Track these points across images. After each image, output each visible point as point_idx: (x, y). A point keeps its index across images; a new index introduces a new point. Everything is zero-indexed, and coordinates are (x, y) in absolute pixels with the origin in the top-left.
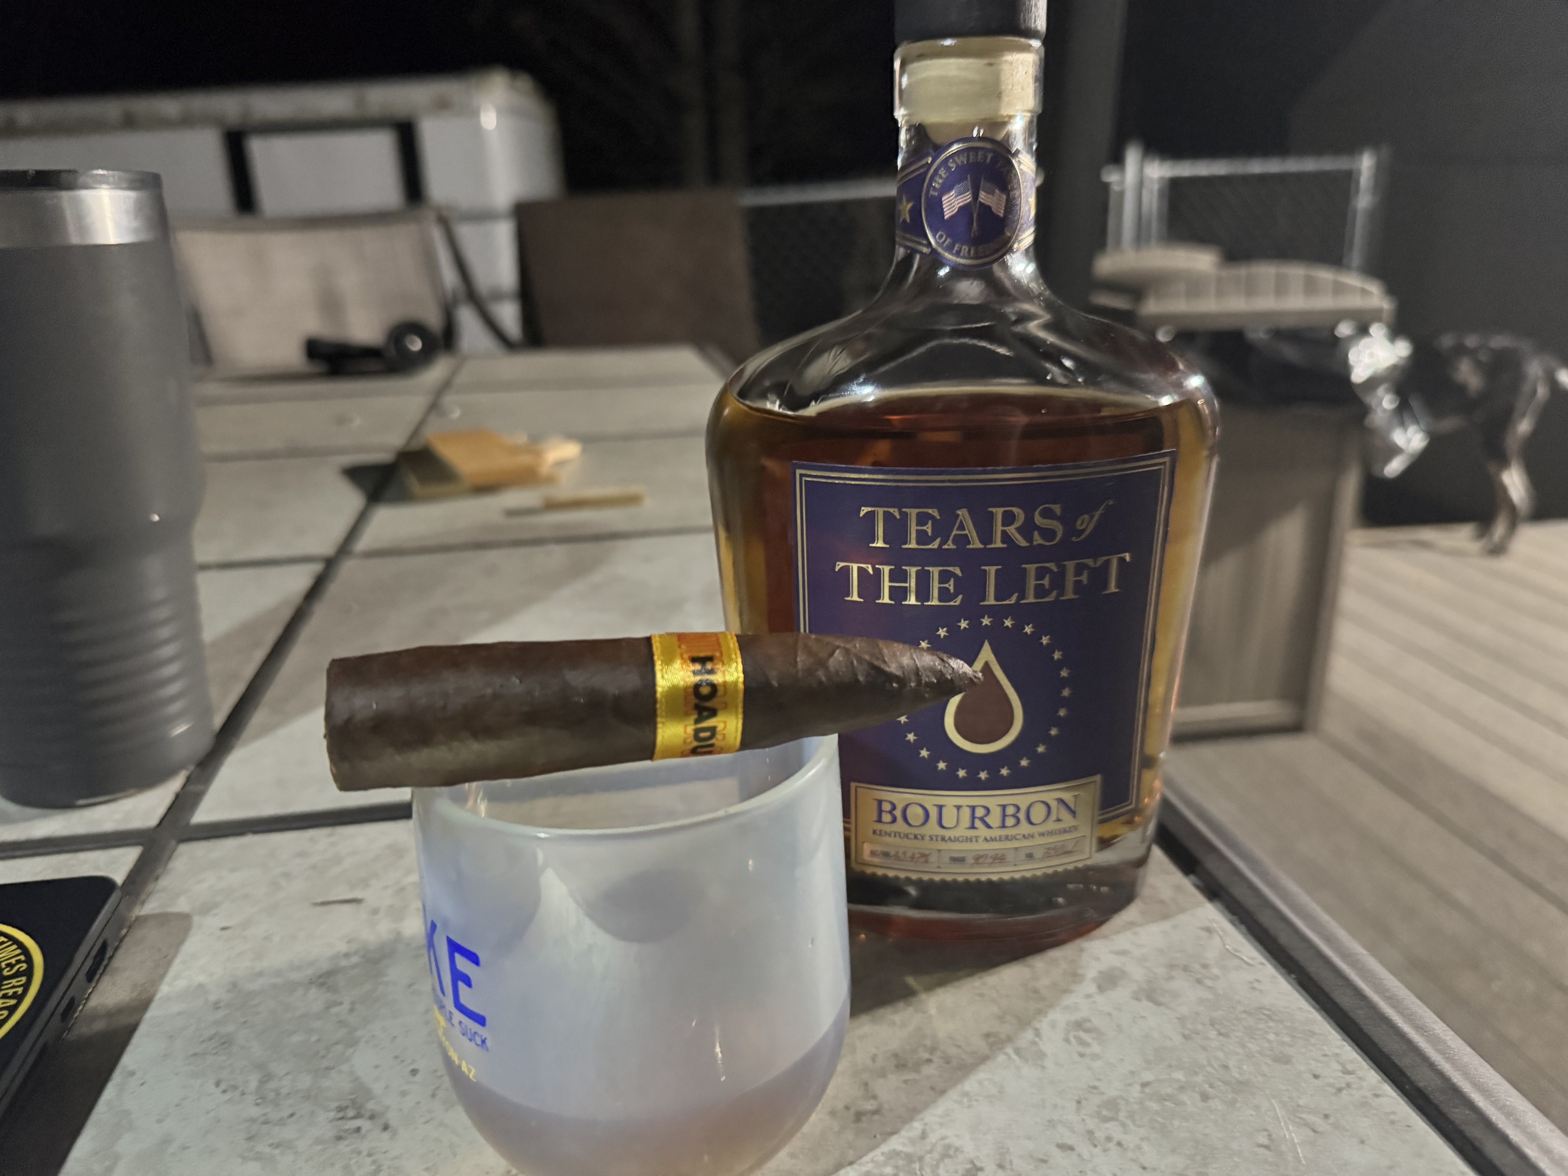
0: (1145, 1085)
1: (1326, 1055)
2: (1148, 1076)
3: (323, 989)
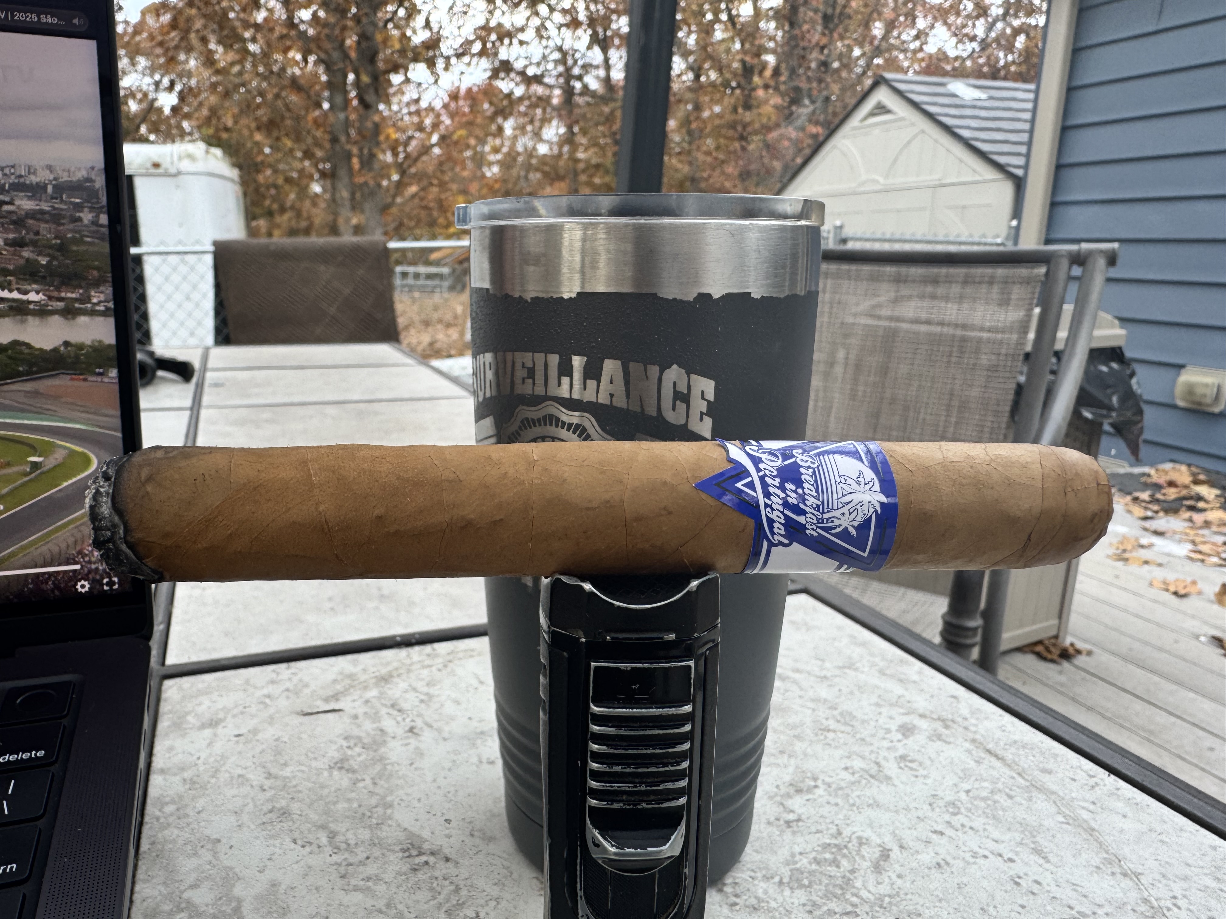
3: (343, 771)
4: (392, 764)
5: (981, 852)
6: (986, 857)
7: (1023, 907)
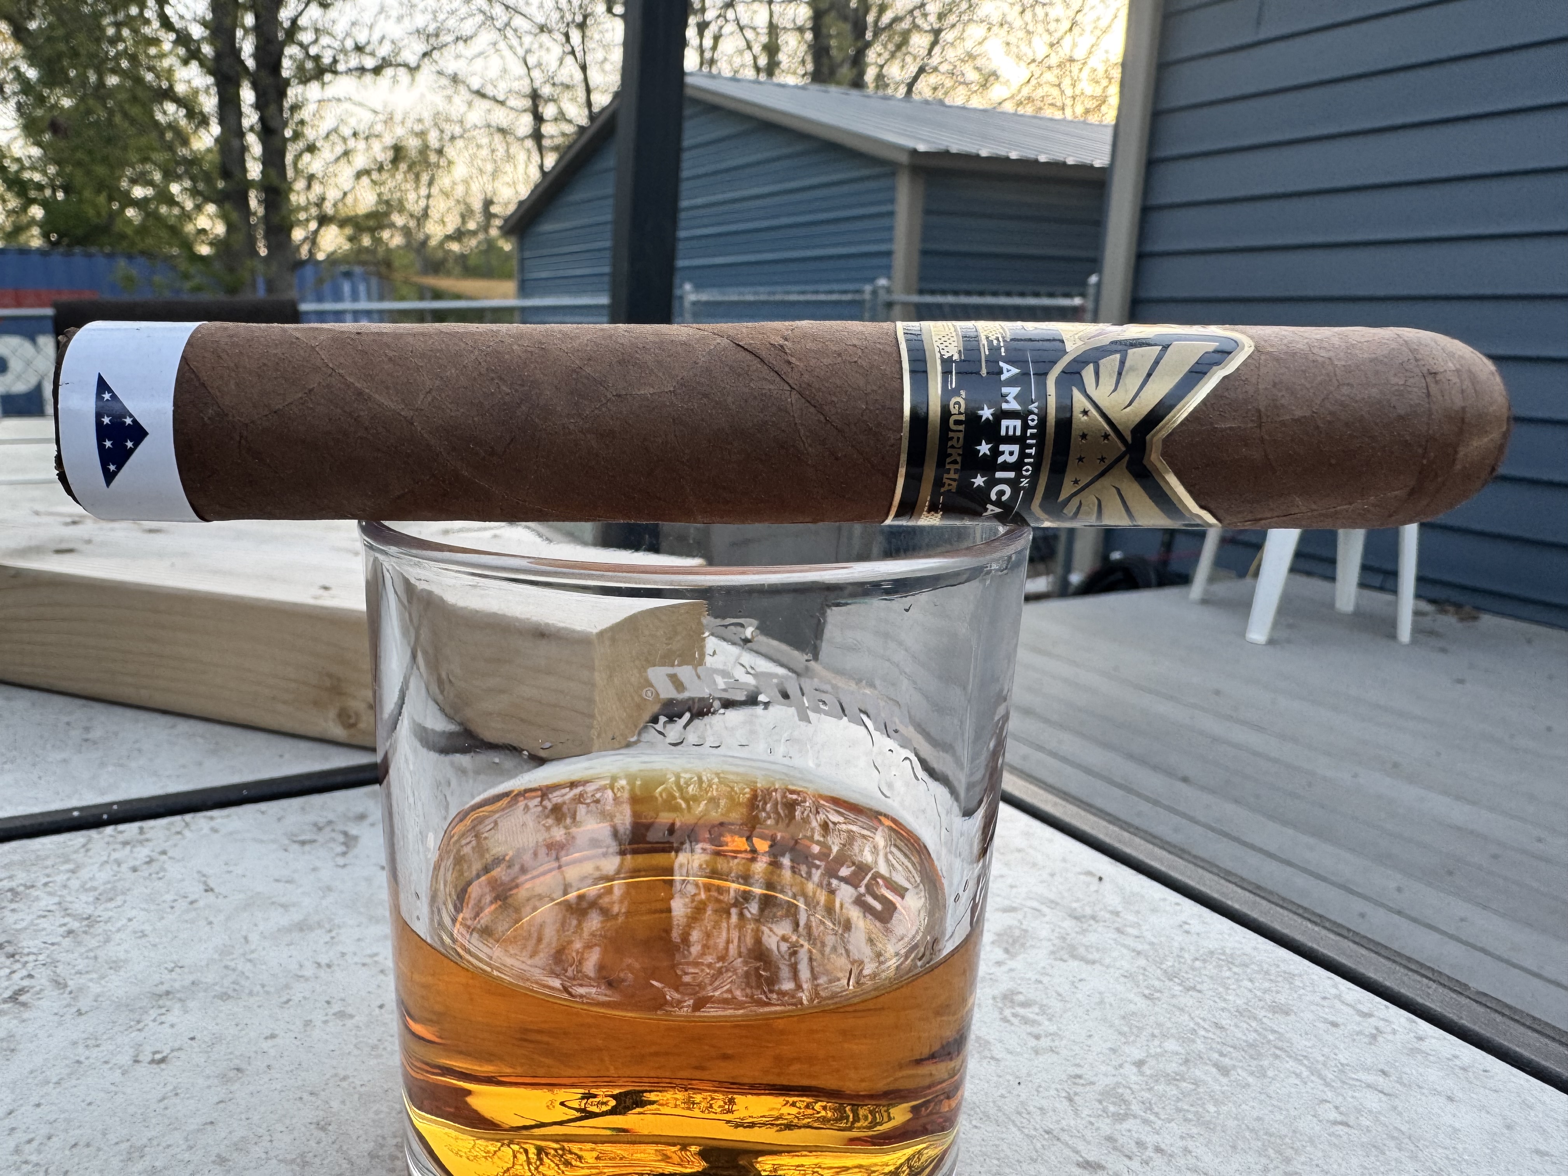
0: (1140, 1064)
1: (1325, 998)
2: (1137, 1054)
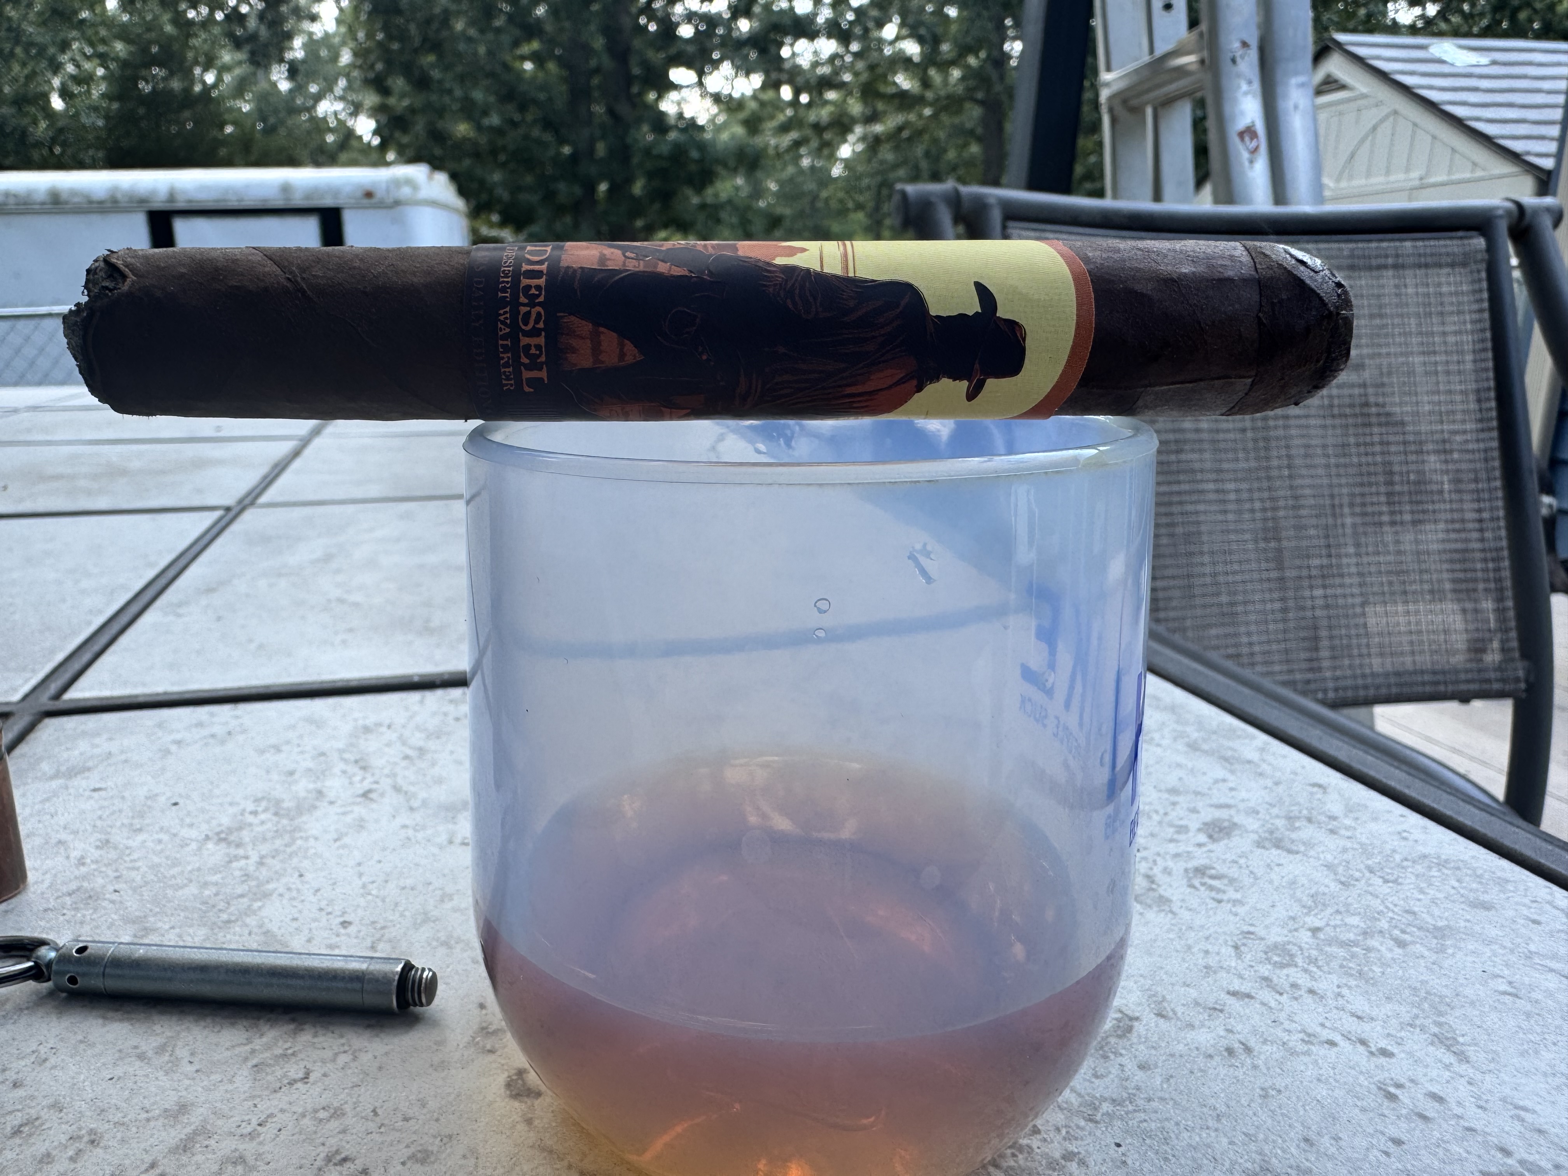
3: (223, 845)
4: (306, 839)
5: (1326, 1034)
6: (1332, 1043)
7: (1398, 1142)
